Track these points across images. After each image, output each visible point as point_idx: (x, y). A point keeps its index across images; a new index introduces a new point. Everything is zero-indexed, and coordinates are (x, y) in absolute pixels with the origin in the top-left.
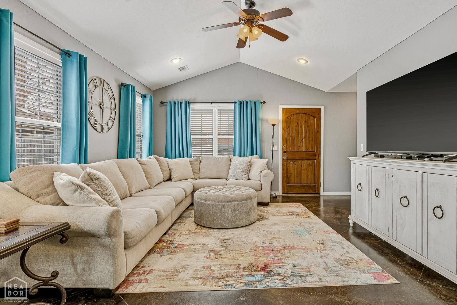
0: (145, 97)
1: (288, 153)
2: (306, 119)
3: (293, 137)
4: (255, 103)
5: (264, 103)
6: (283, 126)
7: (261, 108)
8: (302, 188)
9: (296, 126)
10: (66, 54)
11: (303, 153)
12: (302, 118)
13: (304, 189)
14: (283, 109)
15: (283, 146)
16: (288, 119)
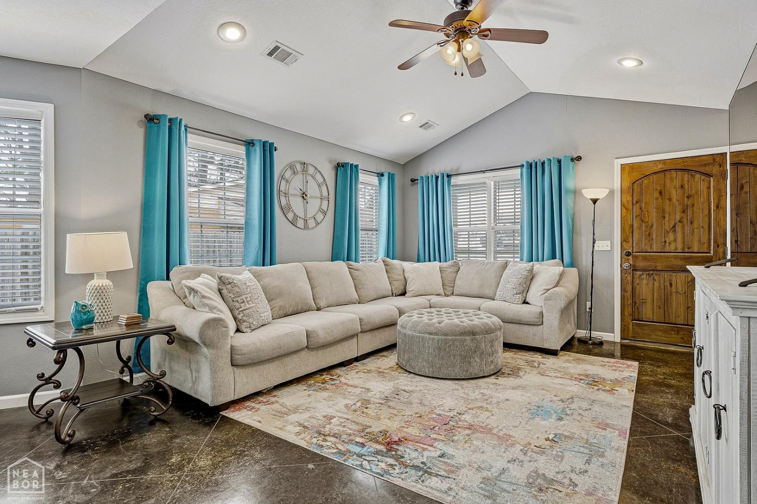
0: (382, 175)
1: (636, 256)
2: (683, 180)
3: (650, 223)
4: (559, 162)
5: (579, 158)
6: (624, 200)
7: (571, 169)
8: (673, 333)
9: (657, 199)
10: (249, 144)
11: (676, 257)
12: (671, 179)
13: (677, 336)
14: (623, 167)
15: (624, 240)
16: (635, 185)
